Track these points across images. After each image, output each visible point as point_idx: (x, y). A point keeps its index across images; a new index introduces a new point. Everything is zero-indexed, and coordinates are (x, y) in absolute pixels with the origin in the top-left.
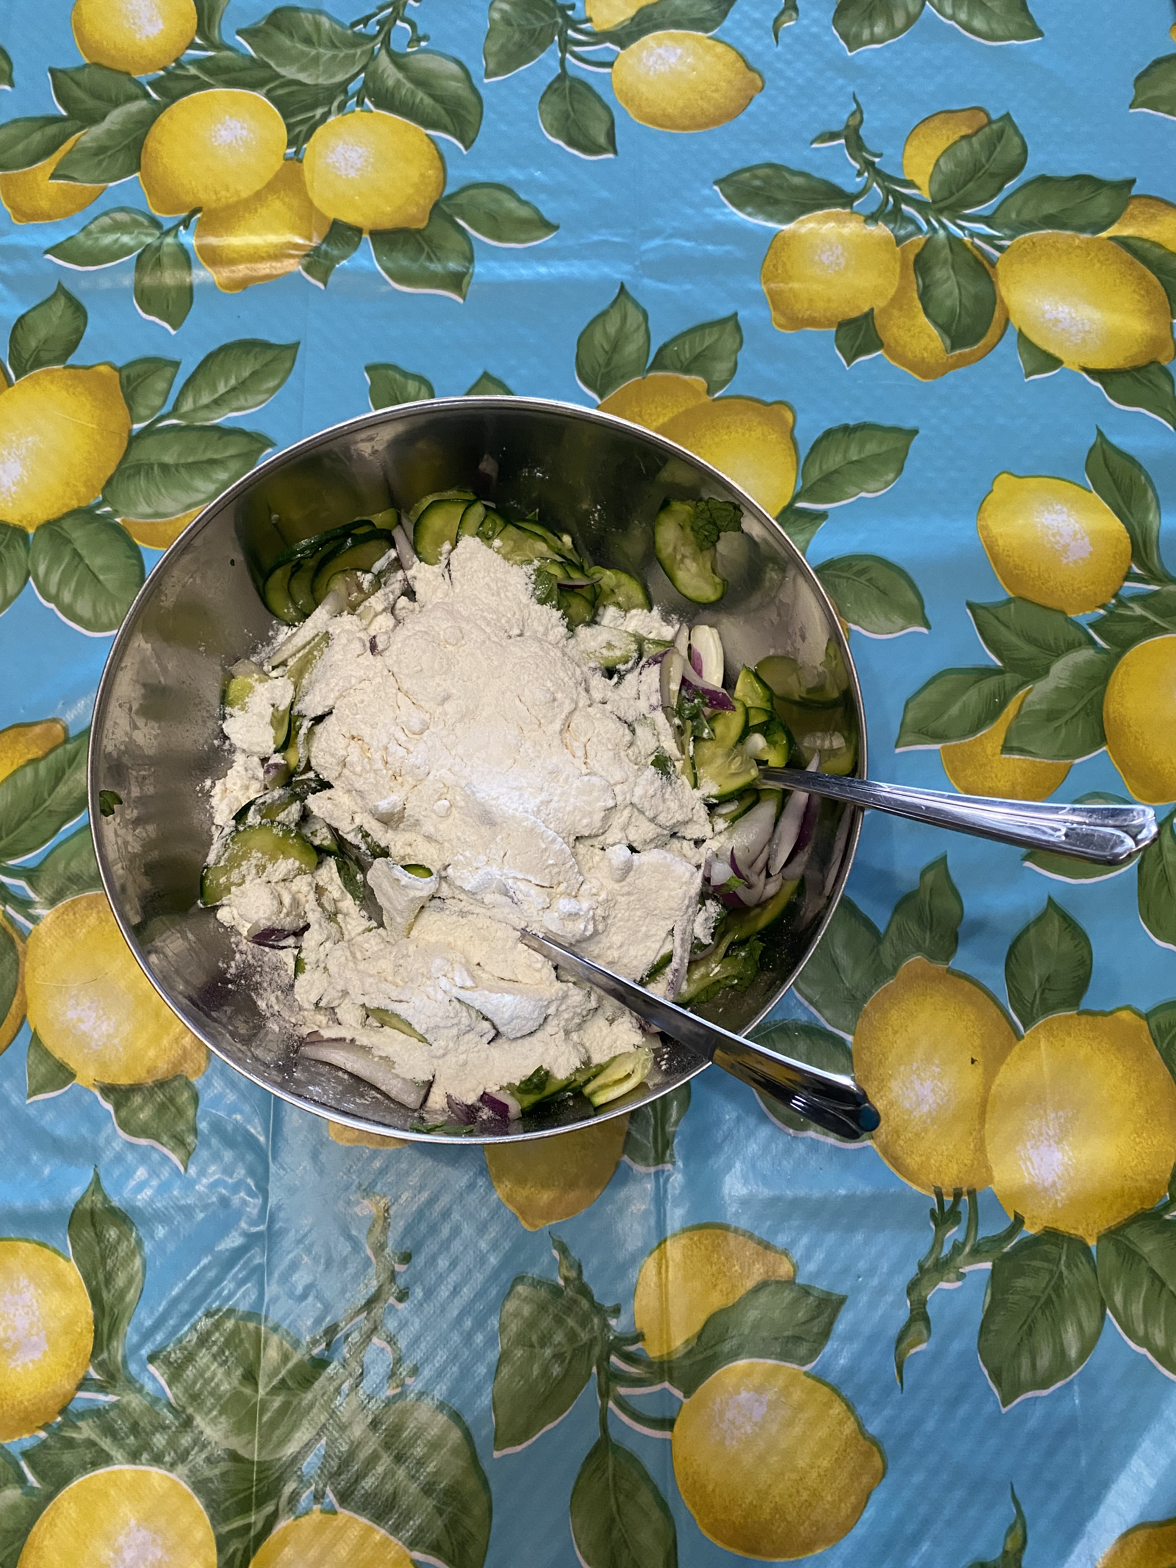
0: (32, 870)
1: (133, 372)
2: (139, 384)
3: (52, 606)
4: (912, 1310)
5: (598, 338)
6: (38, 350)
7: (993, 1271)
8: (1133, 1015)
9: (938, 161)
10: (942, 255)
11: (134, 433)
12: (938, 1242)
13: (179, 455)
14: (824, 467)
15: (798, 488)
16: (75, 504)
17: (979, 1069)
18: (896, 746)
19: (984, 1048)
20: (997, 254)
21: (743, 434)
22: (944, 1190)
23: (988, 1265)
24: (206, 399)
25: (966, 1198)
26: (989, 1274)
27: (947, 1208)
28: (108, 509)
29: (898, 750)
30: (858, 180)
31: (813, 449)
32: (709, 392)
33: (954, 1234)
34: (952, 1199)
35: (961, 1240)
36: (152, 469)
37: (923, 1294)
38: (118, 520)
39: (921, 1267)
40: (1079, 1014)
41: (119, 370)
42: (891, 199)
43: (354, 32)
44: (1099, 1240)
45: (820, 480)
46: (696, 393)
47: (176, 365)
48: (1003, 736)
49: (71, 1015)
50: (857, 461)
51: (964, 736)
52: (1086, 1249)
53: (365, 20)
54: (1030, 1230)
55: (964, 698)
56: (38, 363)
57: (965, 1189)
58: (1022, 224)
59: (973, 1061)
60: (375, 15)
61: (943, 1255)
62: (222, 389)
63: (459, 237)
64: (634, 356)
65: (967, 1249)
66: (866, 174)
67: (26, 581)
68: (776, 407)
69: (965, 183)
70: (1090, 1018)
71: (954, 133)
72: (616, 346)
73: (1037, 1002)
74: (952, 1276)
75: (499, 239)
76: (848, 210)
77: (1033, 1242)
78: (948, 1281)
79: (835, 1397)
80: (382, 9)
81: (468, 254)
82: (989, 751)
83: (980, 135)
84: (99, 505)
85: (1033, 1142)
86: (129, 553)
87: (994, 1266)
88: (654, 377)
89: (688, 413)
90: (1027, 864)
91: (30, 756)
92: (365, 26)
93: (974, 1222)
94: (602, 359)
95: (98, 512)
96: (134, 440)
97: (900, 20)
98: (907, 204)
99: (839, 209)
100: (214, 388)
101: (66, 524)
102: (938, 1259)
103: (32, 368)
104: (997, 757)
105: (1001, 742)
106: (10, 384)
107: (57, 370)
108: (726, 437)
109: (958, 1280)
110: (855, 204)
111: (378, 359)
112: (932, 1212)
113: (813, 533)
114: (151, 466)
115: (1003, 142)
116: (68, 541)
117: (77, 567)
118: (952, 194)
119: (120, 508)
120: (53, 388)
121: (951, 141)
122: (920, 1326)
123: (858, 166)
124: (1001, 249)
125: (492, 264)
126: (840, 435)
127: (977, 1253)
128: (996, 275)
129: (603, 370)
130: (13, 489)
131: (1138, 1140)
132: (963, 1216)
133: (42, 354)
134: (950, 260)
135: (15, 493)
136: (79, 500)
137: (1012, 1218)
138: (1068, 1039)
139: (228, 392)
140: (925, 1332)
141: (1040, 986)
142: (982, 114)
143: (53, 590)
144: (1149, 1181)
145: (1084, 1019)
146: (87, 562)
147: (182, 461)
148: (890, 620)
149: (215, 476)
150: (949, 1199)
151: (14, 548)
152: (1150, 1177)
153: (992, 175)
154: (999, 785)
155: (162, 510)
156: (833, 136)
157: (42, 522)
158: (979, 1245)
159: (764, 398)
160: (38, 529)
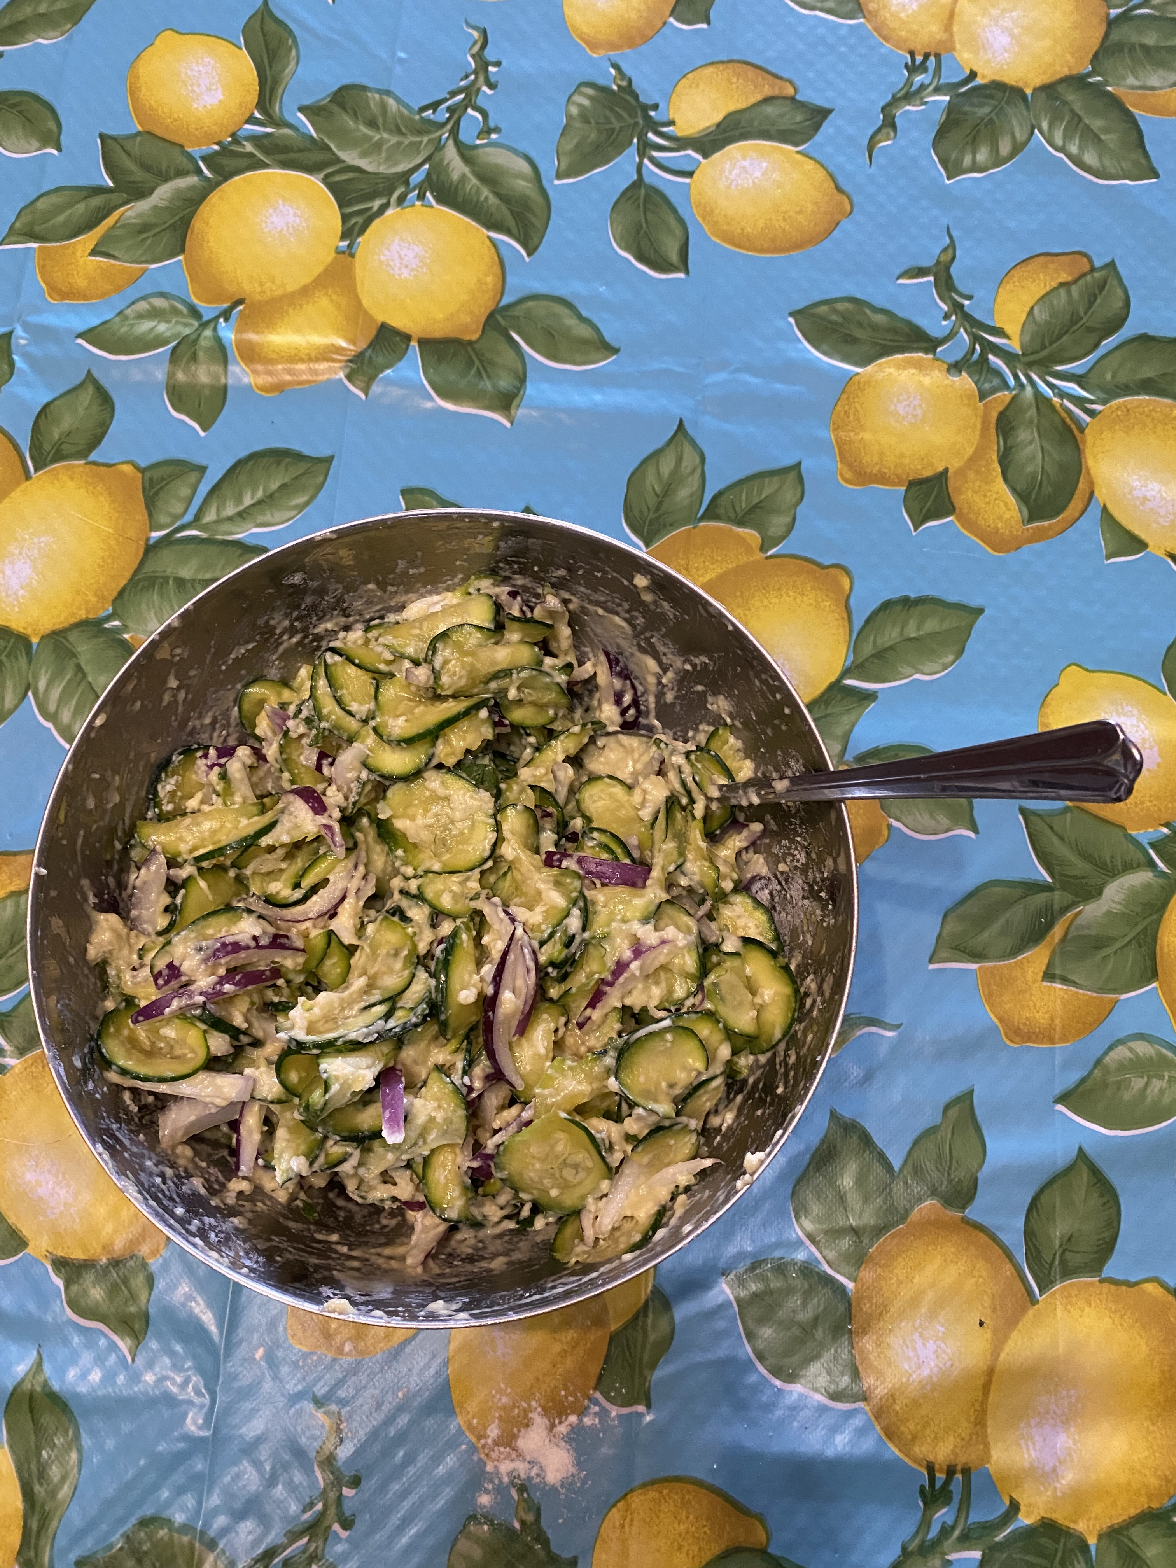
1: (156, 474)
2: (161, 488)
3: (49, 725)
5: (650, 479)
6: (60, 443)
8: (1161, 1290)
9: (1032, 308)
10: (1028, 414)
11: (152, 542)
12: (925, 1523)
13: (198, 570)
14: (879, 642)
15: (849, 663)
16: (82, 615)
17: (988, 1334)
18: (931, 961)
19: (994, 1310)
20: (1087, 419)
21: (795, 599)
22: (937, 1467)
23: (977, 1554)
24: (230, 510)
25: (959, 1476)
27: (938, 1485)
28: (117, 623)
29: (932, 967)
30: (944, 323)
31: (868, 621)
32: (763, 548)
33: (943, 1515)
34: (944, 1476)
35: (950, 1522)
36: (168, 583)
38: (126, 636)
39: (904, 1549)
40: (1101, 1281)
41: (143, 471)
42: (978, 347)
43: (422, 118)
44: (1100, 1537)
45: (872, 656)
46: (749, 550)
47: (203, 470)
48: (1046, 961)
49: (29, 1177)
50: (914, 638)
51: (1003, 957)
52: (1084, 1547)
53: (435, 106)
55: (1008, 915)
56: (59, 456)
57: (959, 1468)
58: (1117, 386)
59: (981, 1324)
60: (445, 100)
61: (929, 1537)
62: (248, 501)
63: (511, 354)
64: (687, 502)
65: (957, 1533)
66: (954, 318)
67: (25, 695)
68: (833, 571)
69: (1059, 337)
70: (1113, 1287)
71: (1052, 279)
72: (668, 490)
73: (1057, 1262)
75: (555, 358)
76: (931, 356)
77: (1030, 1532)
80: (453, 94)
81: (520, 372)
82: (1030, 976)
83: (1081, 282)
84: (108, 619)
85: (1037, 1420)
87: (983, 1556)
88: (705, 527)
89: (739, 570)
90: (1060, 1107)
91: (13, 888)
92: (434, 112)
94: (652, 501)
95: (106, 626)
96: (151, 549)
97: (1005, 148)
98: (996, 355)
99: (921, 354)
100: (239, 500)
101: (73, 637)
102: (923, 1542)
103: (54, 461)
104: (1037, 985)
105: (1044, 967)
106: (28, 477)
107: (79, 466)
108: (775, 600)
110: (939, 350)
111: (415, 483)
112: (922, 1487)
113: (860, 716)
114: (166, 579)
115: (1104, 292)
116: (74, 655)
117: (79, 684)
118: (1043, 347)
119: (130, 624)
120: (71, 484)
121: (1048, 288)
123: (945, 307)
124: (1092, 413)
125: (545, 386)
126: (899, 608)
127: (966, 1540)
128: (1084, 442)
129: (652, 515)
130: (21, 592)
131: (1151, 1428)
132: (954, 1496)
133: (64, 446)
134: (1036, 421)
135: (23, 597)
136: (88, 612)
137: (1007, 1503)
138: (1087, 1309)
139: (253, 505)
141: (1061, 1246)
142: (1085, 260)
143: (52, 708)
144: (1159, 1476)
145: (1106, 1287)
146: (90, 679)
147: (200, 577)
148: (935, 819)
150: (941, 1476)
151: (16, 658)
152: (1159, 1473)
153: (1090, 330)
154: (1037, 1016)
156: (921, 272)
157: (48, 632)
158: (969, 1530)
159: (820, 560)
160: (42, 638)
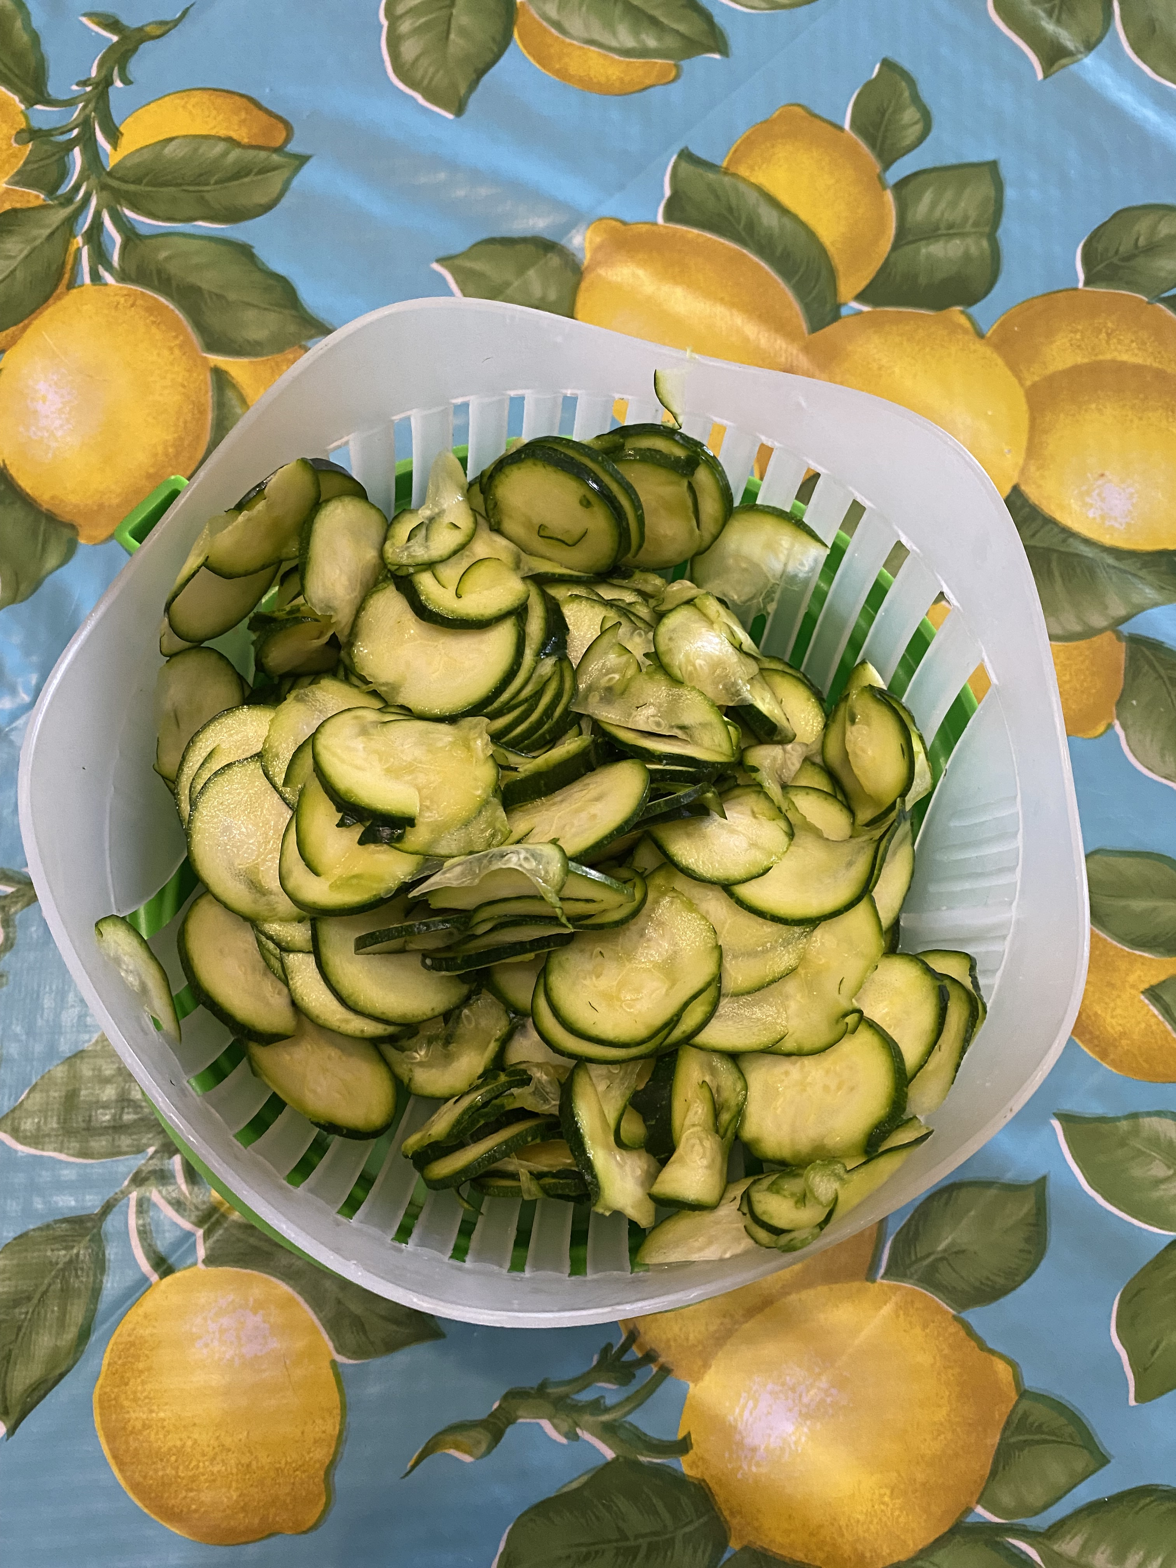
0: (138, 236)
4: (492, 1415)
7: (608, 1464)
26: (601, 1463)
37: (519, 1413)
54: (685, 1465)
74: (565, 1427)
78: (556, 1427)
79: (337, 1411)
86: (498, 37)
93: (639, 1399)
109: (566, 1435)
122: (483, 1437)
140: (484, 1447)
149: (644, 36)
155: (567, 25)
